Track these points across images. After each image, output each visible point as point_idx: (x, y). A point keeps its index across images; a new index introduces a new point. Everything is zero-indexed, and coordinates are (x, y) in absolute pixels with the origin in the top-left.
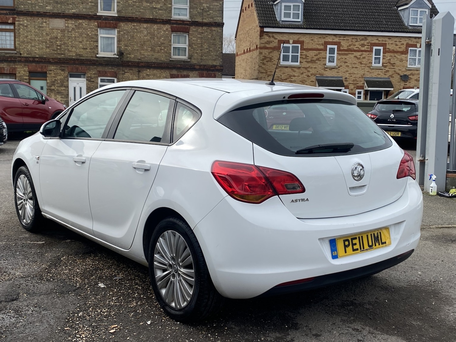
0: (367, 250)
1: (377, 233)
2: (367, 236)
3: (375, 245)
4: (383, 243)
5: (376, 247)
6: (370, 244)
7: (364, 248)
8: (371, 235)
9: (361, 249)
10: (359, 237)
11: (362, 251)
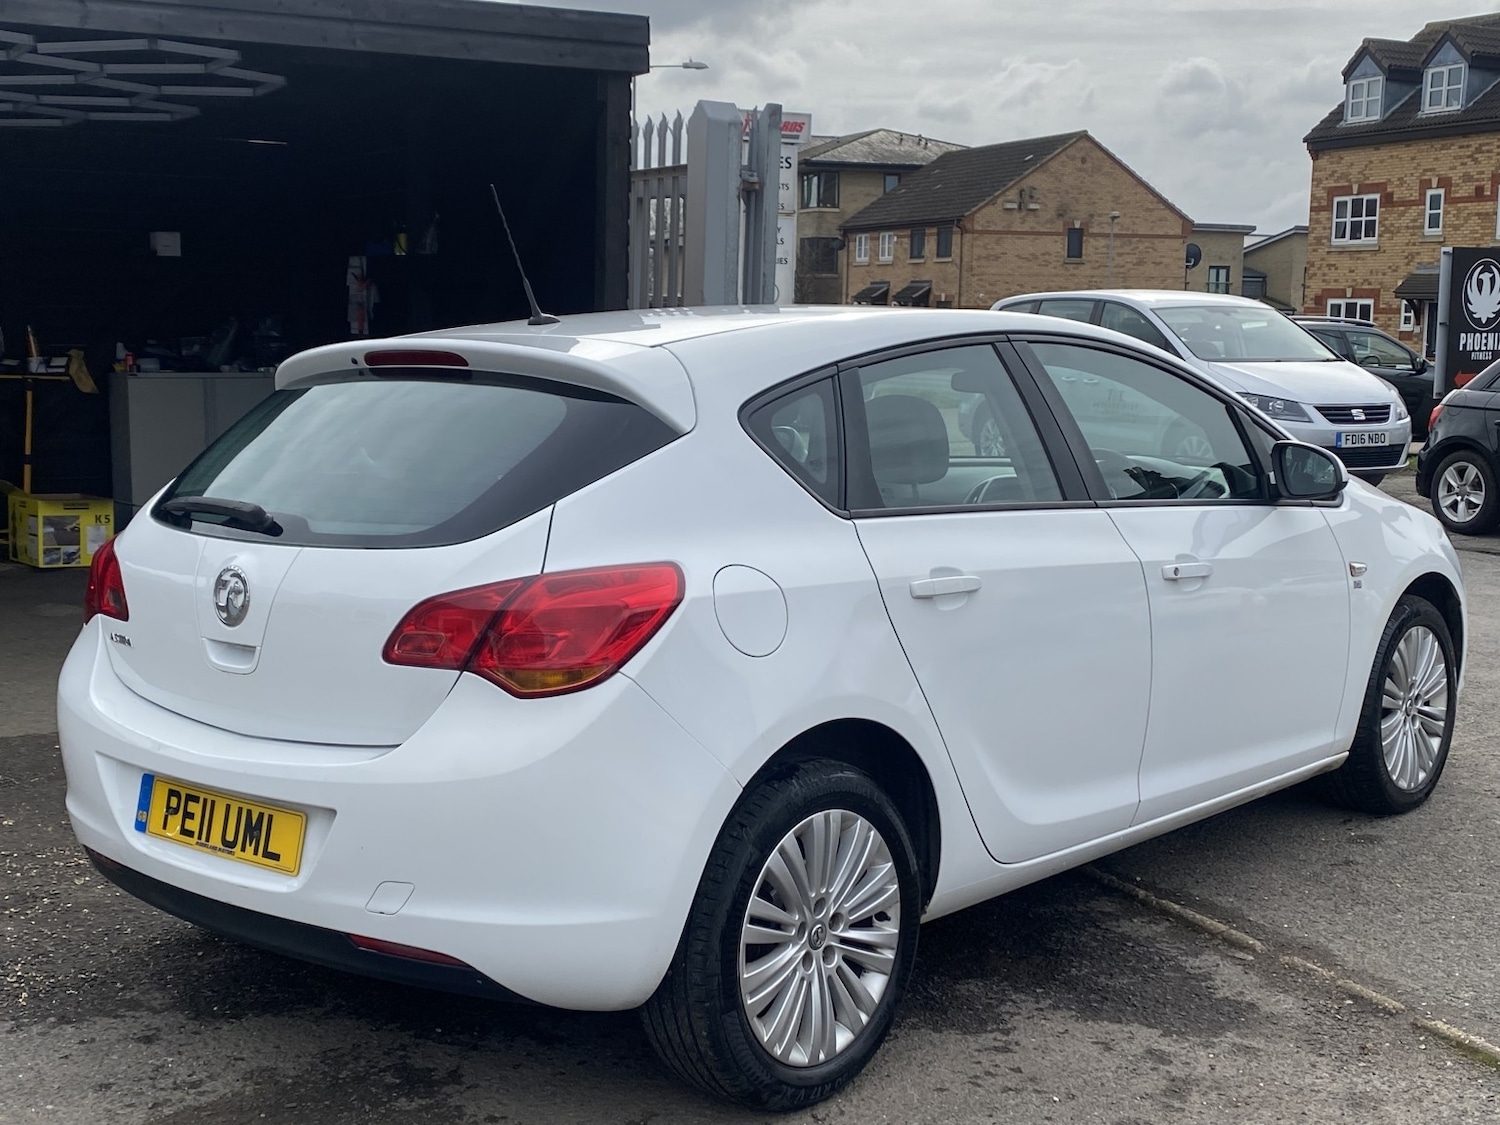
0: (214, 848)
1: (261, 815)
2: (228, 807)
3: (243, 849)
4: (268, 855)
5: (242, 854)
6: (230, 837)
7: (208, 840)
8: (240, 809)
9: (200, 838)
10: (205, 800)
11: (202, 845)
